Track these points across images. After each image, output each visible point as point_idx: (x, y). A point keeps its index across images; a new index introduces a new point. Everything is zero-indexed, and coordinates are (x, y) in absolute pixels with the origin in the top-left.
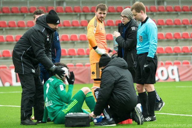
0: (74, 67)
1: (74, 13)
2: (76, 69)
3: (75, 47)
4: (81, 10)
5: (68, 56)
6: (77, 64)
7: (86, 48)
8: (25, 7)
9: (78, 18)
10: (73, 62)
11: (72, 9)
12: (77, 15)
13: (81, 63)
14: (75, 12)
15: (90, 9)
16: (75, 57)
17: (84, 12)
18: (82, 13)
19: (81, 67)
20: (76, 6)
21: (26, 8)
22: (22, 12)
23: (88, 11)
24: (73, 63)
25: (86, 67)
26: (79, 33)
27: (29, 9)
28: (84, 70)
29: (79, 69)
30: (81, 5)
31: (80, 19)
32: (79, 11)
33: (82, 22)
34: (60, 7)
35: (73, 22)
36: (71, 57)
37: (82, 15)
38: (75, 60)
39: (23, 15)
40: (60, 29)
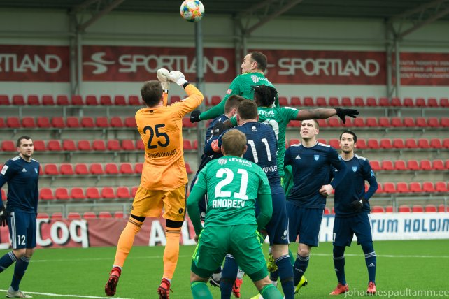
0: (96, 218)
1: (96, 128)
2: (98, 221)
3: (99, 184)
4: (108, 123)
5: (86, 200)
6: (101, 213)
7: (116, 186)
8: (16, 117)
9: (104, 137)
10: (95, 209)
11: (94, 121)
12: (101, 131)
13: (107, 211)
14: (99, 126)
15: (123, 122)
16: (97, 202)
17: (113, 126)
18: (110, 128)
19: (108, 219)
20: (100, 117)
21: (16, 120)
22: (9, 126)
23: (121, 126)
24: (95, 212)
25: (117, 219)
26: (104, 162)
27: (22, 121)
28: (113, 222)
29: (104, 222)
30: (108, 114)
31: (106, 138)
32: (106, 126)
33: (109, 143)
34: (74, 117)
35: (94, 144)
36: (91, 202)
37: (111, 130)
38: (97, 207)
39: (12, 131)
40: (74, 154)
